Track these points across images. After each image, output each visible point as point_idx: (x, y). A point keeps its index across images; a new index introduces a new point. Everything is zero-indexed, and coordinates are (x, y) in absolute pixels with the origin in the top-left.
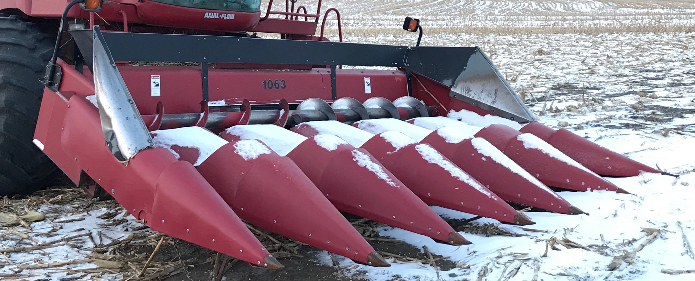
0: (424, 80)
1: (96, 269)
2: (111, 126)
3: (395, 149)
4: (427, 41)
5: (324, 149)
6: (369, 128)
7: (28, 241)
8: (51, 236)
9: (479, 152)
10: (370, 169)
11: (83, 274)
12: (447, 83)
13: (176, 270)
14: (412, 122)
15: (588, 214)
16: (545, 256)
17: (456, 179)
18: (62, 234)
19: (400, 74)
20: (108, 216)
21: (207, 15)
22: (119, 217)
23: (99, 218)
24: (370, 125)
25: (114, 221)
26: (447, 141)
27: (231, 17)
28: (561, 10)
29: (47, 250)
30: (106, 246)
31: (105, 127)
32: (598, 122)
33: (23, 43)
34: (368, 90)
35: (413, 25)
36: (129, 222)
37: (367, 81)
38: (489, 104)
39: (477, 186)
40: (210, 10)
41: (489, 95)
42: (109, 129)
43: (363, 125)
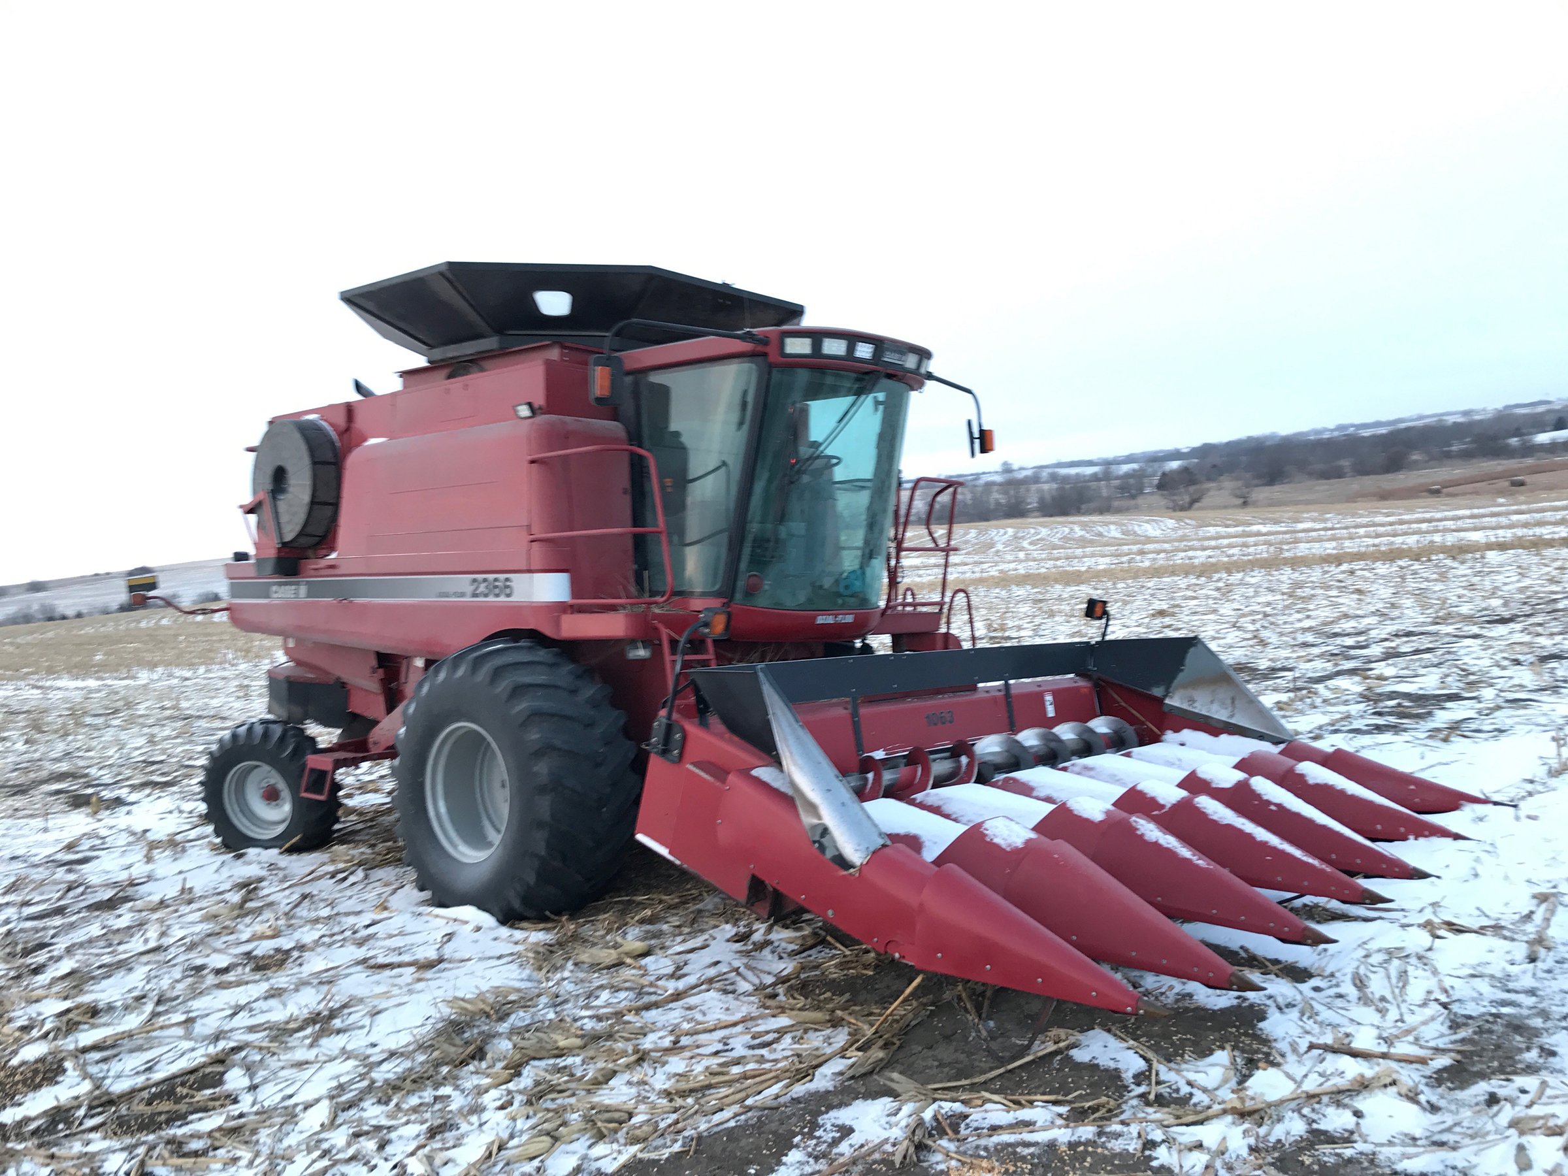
0: (1119, 688)
1: (792, 1026)
2: (819, 817)
3: (1163, 806)
4: (1117, 632)
5: (1087, 820)
6: (1087, 773)
7: (652, 990)
8: (679, 978)
9: (1265, 798)
10: (1166, 845)
11: (776, 1035)
12: (1157, 692)
13: (916, 1016)
14: (1128, 755)
15: (1438, 877)
16: (1430, 949)
17: (1264, 845)
18: (694, 974)
19: (1082, 683)
20: (741, 938)
21: (821, 620)
22: (757, 937)
23: (728, 941)
24: (1087, 768)
25: (754, 943)
26: (1214, 786)
27: (849, 619)
28: (1119, 535)
29: (692, 1001)
30: (770, 986)
31: (808, 820)
32: (1333, 725)
33: (559, 684)
34: (1051, 712)
35: (1098, 610)
36: (776, 944)
37: (1049, 698)
38: (1224, 719)
39: (1297, 853)
40: (824, 611)
41: (1223, 704)
42: (815, 821)
43: (1076, 769)
